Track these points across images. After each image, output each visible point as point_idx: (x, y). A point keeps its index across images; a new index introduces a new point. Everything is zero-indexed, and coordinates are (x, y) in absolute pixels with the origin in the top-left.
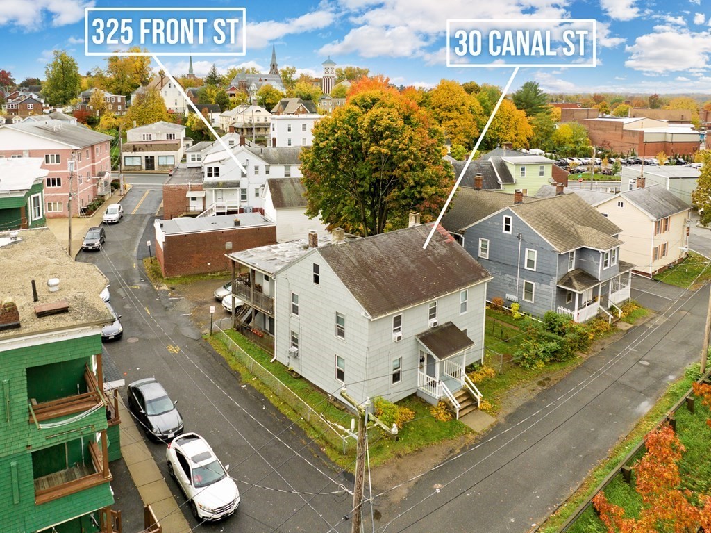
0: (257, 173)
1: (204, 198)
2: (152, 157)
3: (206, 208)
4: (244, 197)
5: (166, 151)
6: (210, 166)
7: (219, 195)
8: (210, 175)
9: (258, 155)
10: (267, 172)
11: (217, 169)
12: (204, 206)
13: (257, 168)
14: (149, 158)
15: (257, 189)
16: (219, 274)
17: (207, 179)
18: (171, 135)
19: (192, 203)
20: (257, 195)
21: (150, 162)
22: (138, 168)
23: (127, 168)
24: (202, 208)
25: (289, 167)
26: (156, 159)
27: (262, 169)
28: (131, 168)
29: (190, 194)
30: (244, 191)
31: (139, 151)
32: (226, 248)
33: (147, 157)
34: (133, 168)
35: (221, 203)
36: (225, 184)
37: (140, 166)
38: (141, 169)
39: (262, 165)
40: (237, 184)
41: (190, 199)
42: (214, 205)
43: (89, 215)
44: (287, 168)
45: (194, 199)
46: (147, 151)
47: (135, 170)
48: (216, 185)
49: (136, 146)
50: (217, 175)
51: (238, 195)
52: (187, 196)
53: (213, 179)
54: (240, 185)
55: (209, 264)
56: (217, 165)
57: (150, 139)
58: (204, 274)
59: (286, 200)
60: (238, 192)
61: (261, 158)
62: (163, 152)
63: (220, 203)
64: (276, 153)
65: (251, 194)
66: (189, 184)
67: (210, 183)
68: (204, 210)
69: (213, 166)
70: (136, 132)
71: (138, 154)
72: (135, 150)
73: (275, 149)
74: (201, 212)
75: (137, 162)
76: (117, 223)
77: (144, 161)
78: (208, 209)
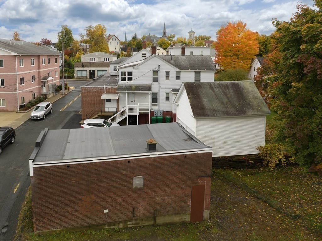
0: (167, 78)
1: (118, 101)
2: (94, 71)
3: (120, 109)
4: (155, 101)
5: (102, 67)
6: (123, 70)
7: (132, 99)
8: (124, 79)
9: (169, 62)
10: (178, 78)
11: (130, 74)
12: (118, 108)
13: (168, 73)
14: (92, 71)
15: (167, 94)
16: (121, 225)
17: (121, 83)
18: (107, 58)
19: (107, 105)
20: (167, 99)
21: (92, 74)
22: (85, 78)
23: (78, 77)
24: (115, 110)
25: (199, 73)
26: (96, 72)
27: (173, 74)
28: (80, 78)
29: (104, 96)
30: (155, 95)
31: (86, 67)
32: (134, 186)
33: (90, 71)
34: (82, 77)
35: (134, 106)
36: (138, 88)
37: (86, 76)
38: (87, 78)
39: (173, 71)
40: (149, 88)
41: (106, 101)
42: (127, 108)
43: (26, 110)
44: (197, 74)
45: (109, 101)
46: (91, 67)
47: (83, 79)
48: (129, 88)
49: (84, 64)
50: (130, 79)
51: (149, 98)
52: (102, 97)
53: (127, 83)
54: (152, 89)
55: (106, 211)
56: (130, 70)
57: (95, 61)
58: (98, 227)
59: (208, 107)
60: (150, 96)
61: (171, 64)
62: (100, 68)
63: (132, 106)
64: (185, 60)
65: (161, 98)
66: (105, 87)
67: (124, 86)
68: (117, 112)
69: (127, 70)
70: (87, 56)
71: (85, 69)
72: (83, 66)
73: (184, 57)
74: (115, 114)
75: (84, 74)
76: (43, 119)
77: (88, 74)
78: (121, 110)
